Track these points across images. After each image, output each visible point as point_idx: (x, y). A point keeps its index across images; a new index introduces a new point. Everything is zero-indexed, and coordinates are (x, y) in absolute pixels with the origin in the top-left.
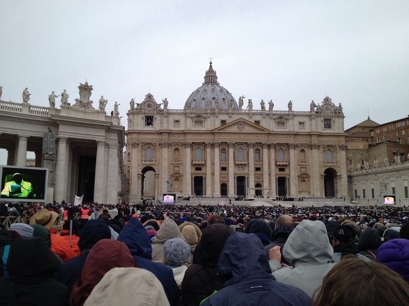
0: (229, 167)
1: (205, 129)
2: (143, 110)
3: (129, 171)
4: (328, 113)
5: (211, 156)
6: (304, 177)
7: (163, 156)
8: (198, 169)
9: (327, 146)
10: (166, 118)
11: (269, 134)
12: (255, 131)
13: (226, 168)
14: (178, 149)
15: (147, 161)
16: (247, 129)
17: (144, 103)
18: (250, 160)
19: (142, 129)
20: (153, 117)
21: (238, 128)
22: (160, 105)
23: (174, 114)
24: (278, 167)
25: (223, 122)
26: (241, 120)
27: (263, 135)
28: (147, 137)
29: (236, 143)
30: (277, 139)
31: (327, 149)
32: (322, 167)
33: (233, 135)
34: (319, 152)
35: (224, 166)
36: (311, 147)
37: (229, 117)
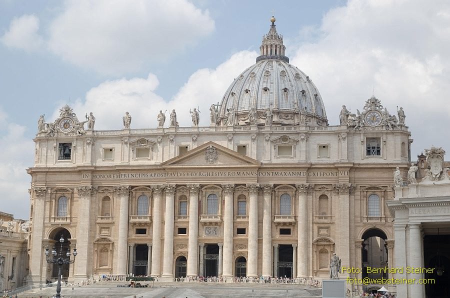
0: (190, 228)
1: (152, 162)
2: (56, 134)
4: (374, 127)
6: (323, 246)
8: (142, 231)
9: (370, 188)
10: (90, 146)
11: (260, 168)
12: (236, 163)
13: (185, 229)
14: (108, 199)
15: (59, 219)
16: (223, 161)
17: (59, 121)
18: (224, 214)
19: (52, 166)
20: (71, 144)
21: (207, 159)
22: (83, 123)
23: (103, 138)
25: (183, 149)
26: (211, 145)
27: (249, 171)
28: (60, 179)
29: (202, 186)
30: (276, 176)
31: (369, 194)
32: (359, 226)
33: (197, 172)
34: (353, 200)
35: (182, 226)
36: (338, 190)
37: (193, 140)
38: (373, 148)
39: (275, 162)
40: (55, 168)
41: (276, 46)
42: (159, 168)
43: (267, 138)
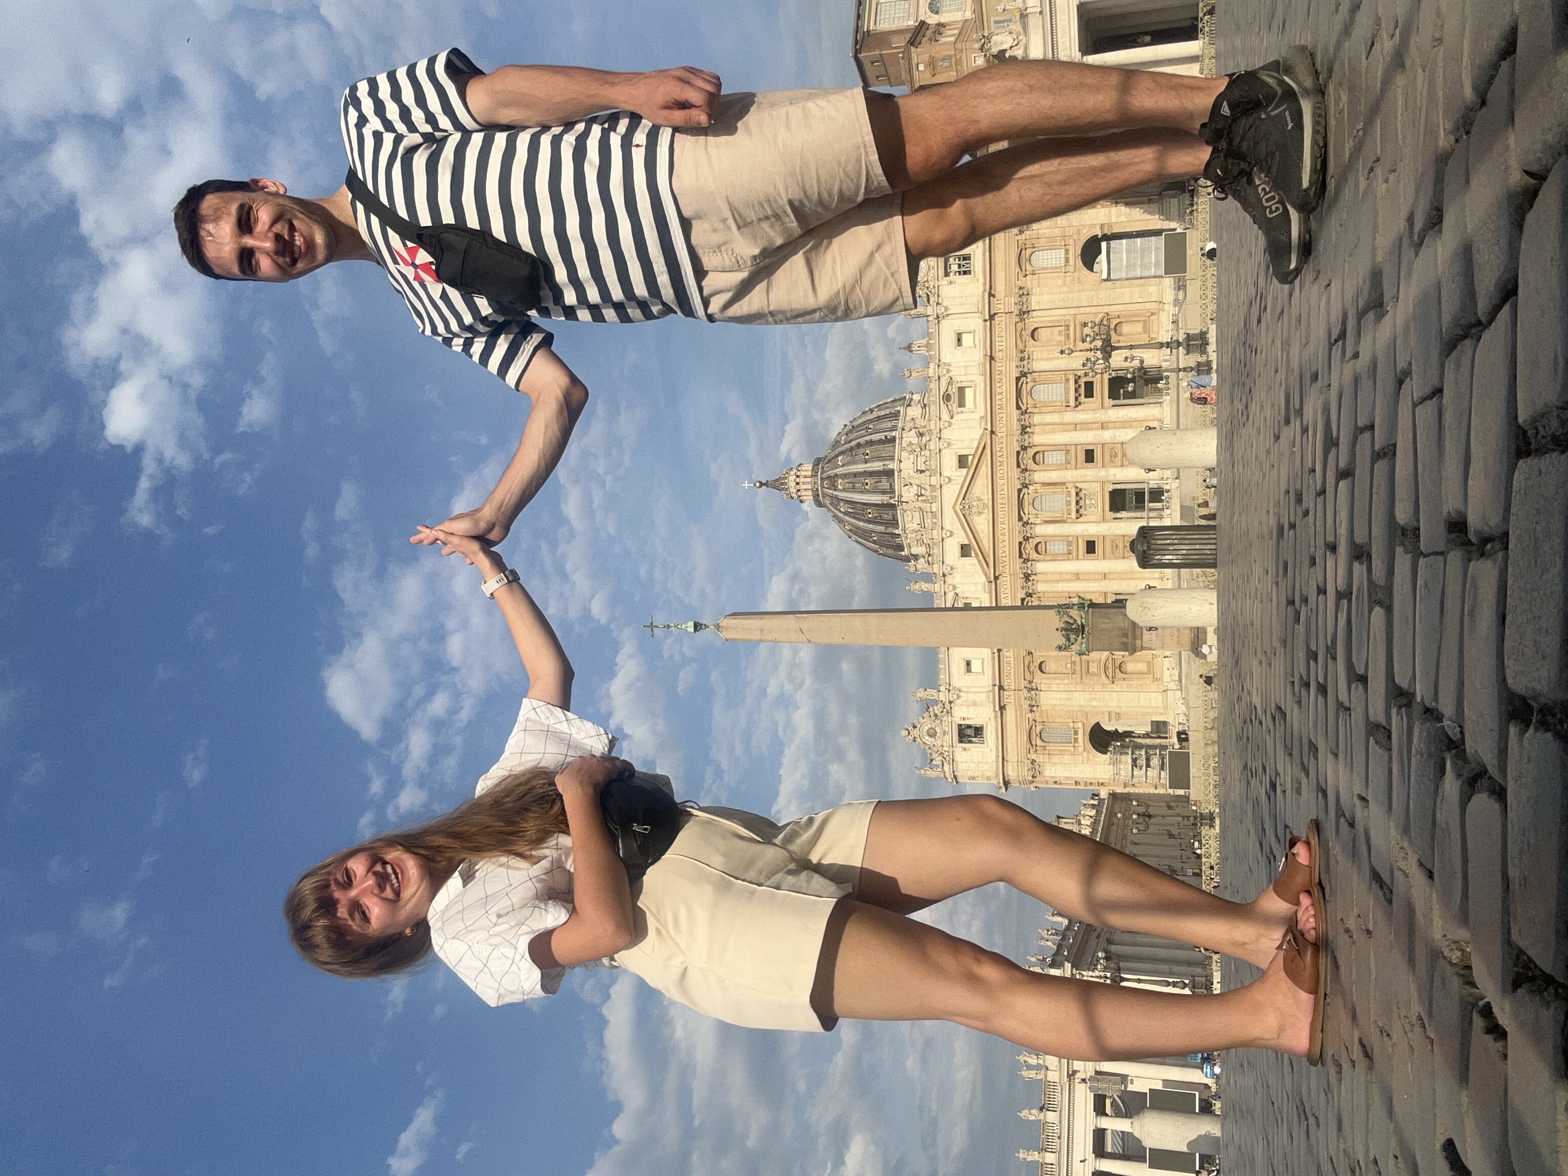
0: (1085, 533)
2: (945, 749)
3: (1102, 784)
5: (1058, 581)
6: (1110, 331)
7: (1062, 702)
9: (1021, 267)
10: (962, 694)
11: (992, 432)
12: (985, 469)
13: (1087, 542)
14: (1042, 663)
15: (1076, 740)
16: (981, 488)
18: (1063, 480)
19: (994, 753)
20: (960, 725)
21: (980, 513)
23: (950, 675)
24: (1082, 399)
25: (965, 551)
26: (958, 507)
27: (997, 447)
28: (1014, 740)
29: (1020, 518)
30: (1004, 406)
31: (1028, 267)
32: (1079, 279)
33: (999, 527)
34: (1038, 289)
35: (1082, 547)
36: (1024, 313)
37: (951, 535)
38: (959, 267)
39: (983, 410)
40: (997, 748)
41: (798, 477)
42: (993, 587)
43: (946, 424)
